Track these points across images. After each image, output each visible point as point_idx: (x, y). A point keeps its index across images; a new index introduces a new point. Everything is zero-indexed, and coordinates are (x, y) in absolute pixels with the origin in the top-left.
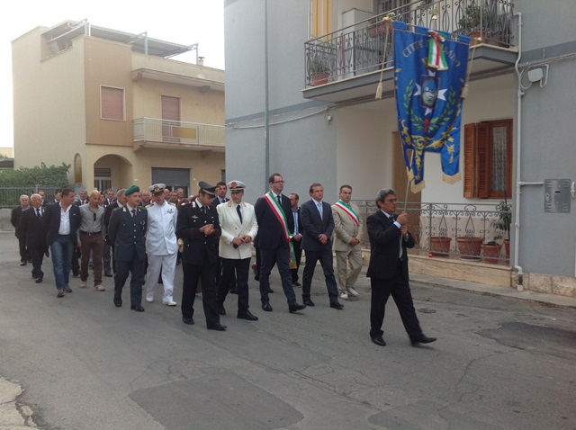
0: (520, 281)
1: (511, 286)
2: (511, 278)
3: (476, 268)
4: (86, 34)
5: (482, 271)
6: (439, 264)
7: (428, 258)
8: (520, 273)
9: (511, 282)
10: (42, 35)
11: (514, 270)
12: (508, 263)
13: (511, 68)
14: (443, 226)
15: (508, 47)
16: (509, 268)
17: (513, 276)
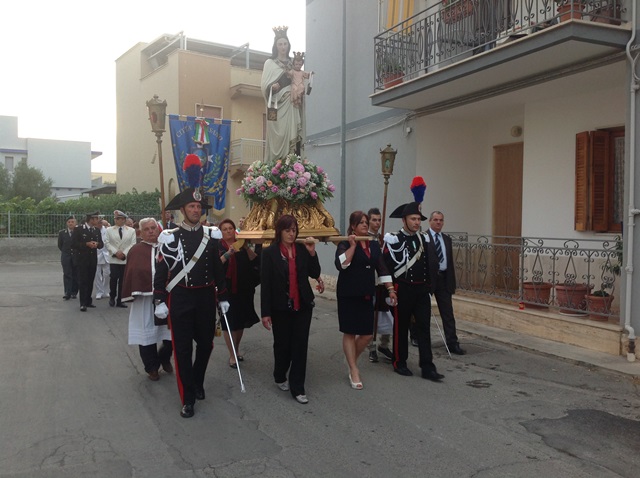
0: (632, 347)
1: (621, 354)
2: (621, 343)
3: (576, 326)
4: (181, 48)
5: (584, 330)
6: (532, 318)
7: (518, 309)
8: (632, 336)
9: (621, 348)
10: (142, 52)
11: (624, 331)
12: (616, 321)
13: (622, 53)
14: (537, 268)
15: (619, 24)
16: (618, 328)
17: (623, 340)
